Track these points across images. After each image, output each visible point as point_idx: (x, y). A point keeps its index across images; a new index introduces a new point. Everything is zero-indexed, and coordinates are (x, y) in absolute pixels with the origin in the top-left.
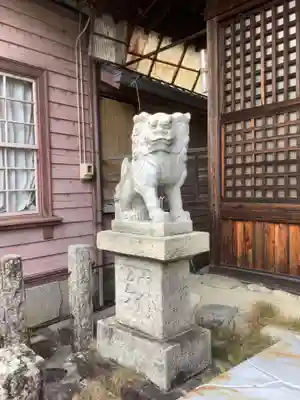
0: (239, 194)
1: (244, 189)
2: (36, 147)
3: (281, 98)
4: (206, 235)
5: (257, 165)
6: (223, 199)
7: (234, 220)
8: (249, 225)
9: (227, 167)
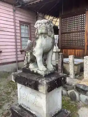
0: (64, 45)
1: (64, 44)
2: (29, 37)
3: (70, 31)
4: (60, 49)
5: (66, 41)
6: (61, 46)
7: (63, 49)
8: (65, 50)
9: (62, 41)
